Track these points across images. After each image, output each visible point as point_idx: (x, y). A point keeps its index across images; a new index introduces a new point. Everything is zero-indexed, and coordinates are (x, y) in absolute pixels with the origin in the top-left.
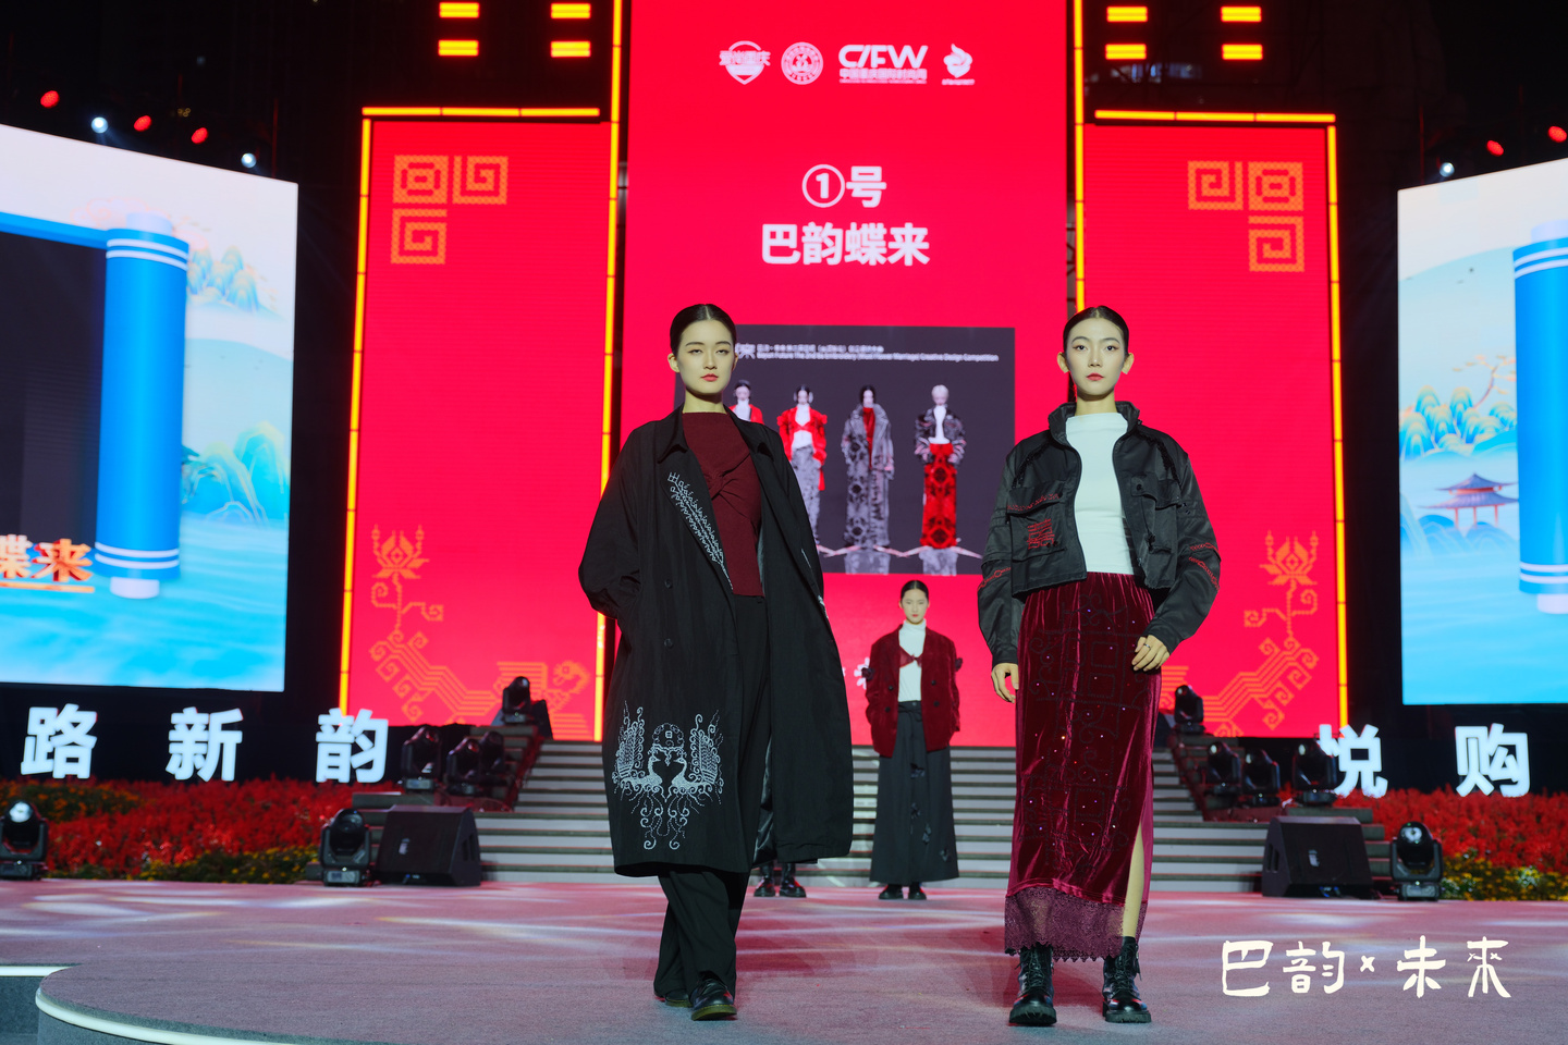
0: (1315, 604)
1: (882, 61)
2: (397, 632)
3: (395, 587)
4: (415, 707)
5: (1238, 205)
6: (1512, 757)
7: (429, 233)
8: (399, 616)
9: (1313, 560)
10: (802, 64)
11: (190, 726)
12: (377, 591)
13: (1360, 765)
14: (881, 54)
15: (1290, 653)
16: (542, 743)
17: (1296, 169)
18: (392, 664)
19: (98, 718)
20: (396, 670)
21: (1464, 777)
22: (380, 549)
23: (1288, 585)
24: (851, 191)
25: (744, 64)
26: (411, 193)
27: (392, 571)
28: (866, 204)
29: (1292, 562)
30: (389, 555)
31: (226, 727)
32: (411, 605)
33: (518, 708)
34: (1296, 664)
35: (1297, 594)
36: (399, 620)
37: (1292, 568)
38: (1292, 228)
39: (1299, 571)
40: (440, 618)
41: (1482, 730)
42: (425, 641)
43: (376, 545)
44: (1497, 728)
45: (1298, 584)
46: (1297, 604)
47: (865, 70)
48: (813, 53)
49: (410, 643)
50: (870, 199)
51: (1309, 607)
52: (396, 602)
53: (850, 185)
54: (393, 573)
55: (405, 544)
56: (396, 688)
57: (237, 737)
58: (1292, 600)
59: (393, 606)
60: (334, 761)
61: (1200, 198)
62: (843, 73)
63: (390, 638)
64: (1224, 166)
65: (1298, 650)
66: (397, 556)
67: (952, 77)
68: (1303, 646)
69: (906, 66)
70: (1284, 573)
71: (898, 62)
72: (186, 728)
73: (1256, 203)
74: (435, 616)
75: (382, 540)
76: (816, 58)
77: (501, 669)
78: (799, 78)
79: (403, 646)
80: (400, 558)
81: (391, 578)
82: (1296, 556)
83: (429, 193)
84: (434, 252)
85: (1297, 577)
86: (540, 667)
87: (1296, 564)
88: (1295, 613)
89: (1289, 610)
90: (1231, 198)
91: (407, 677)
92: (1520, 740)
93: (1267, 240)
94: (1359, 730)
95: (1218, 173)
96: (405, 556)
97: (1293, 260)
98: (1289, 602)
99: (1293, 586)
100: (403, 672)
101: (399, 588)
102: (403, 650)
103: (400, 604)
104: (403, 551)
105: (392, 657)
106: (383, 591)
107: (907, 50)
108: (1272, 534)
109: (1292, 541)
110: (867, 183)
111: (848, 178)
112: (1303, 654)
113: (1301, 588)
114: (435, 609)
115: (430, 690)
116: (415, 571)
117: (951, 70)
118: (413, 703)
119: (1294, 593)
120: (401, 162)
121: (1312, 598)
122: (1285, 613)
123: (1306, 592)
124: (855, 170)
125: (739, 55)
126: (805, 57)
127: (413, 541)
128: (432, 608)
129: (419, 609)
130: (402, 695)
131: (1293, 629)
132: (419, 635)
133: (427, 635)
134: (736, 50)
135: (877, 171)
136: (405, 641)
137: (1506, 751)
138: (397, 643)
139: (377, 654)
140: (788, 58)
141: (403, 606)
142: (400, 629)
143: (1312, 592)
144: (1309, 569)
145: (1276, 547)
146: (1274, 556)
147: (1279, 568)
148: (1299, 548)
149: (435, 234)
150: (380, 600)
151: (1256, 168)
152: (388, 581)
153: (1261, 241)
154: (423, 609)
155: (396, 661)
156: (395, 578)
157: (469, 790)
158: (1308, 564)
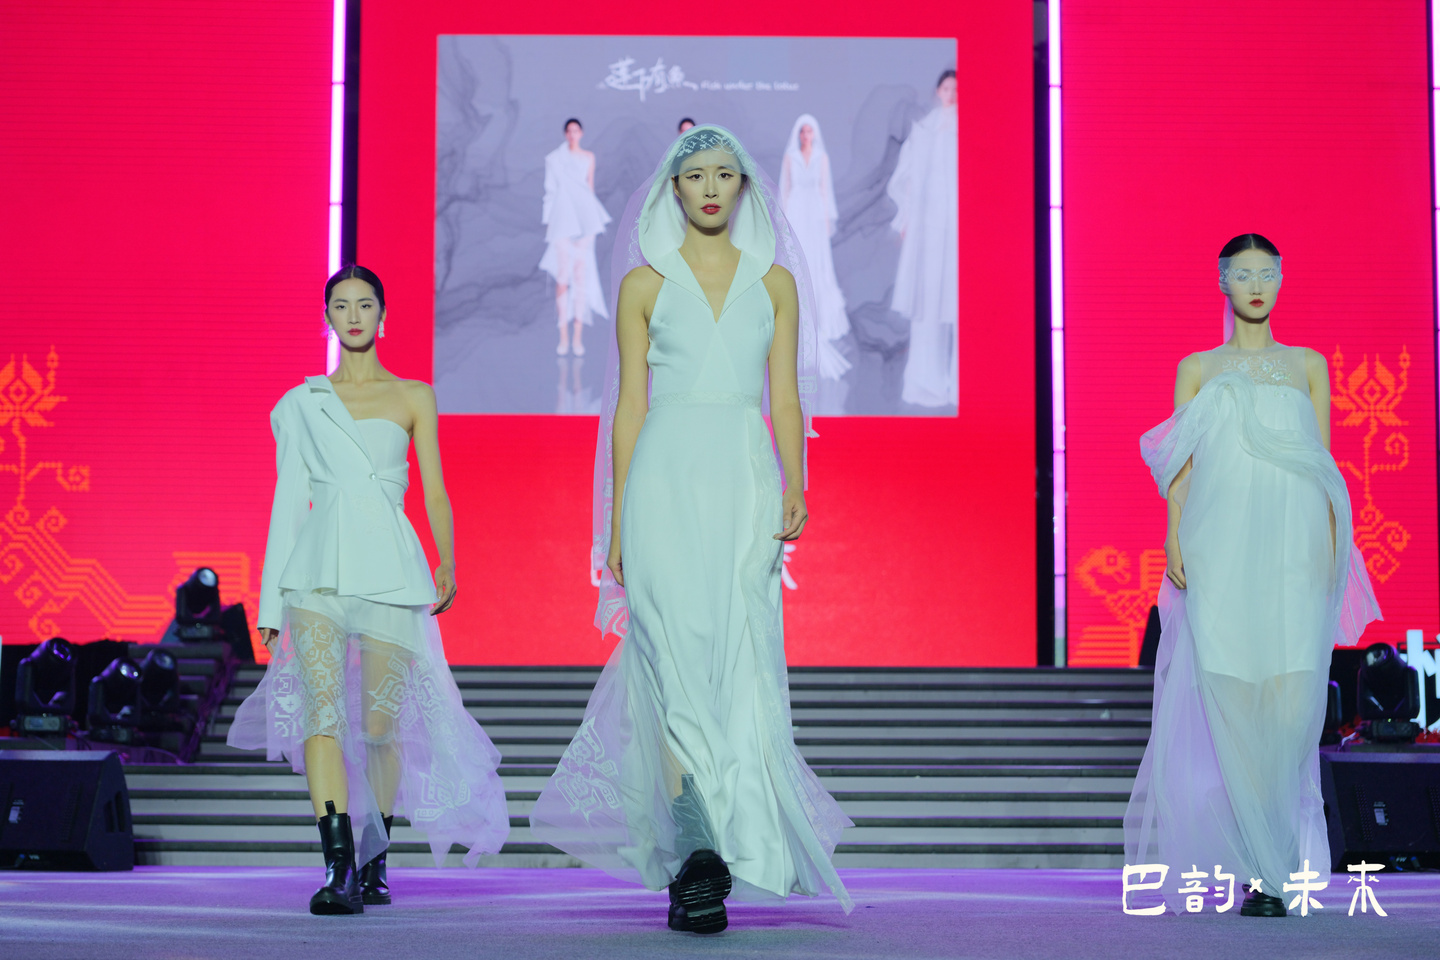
0: (1406, 455)
2: (19, 507)
3: (16, 439)
4: (49, 622)
8: (22, 483)
9: (1402, 389)
15: (1369, 528)
16: (238, 668)
18: (12, 557)
20: (19, 565)
23: (1367, 422)
27: (11, 415)
29: (1371, 391)
30: (6, 391)
32: (40, 465)
33: (202, 616)
34: (1377, 545)
35: (1378, 440)
36: (22, 490)
37: (1372, 400)
39: (1382, 405)
40: (85, 486)
42: (63, 521)
45: (1381, 425)
46: (1378, 454)
49: (40, 525)
51: (1398, 459)
52: (17, 462)
54: (13, 419)
55: (30, 374)
56: (19, 594)
58: (1370, 449)
59: (14, 469)
63: (10, 517)
65: (1381, 524)
66: (18, 391)
68: (1387, 518)
70: (1359, 409)
74: (78, 484)
77: (179, 563)
79: (29, 529)
80: (23, 396)
81: (9, 426)
82: (1378, 382)
85: (1378, 414)
86: (239, 559)
87: (1377, 396)
88: (1375, 469)
89: (1367, 464)
91: (36, 577)
96: (31, 392)
98: (1367, 453)
99: (1374, 430)
100: (30, 567)
101: (22, 441)
102: (29, 534)
103: (23, 465)
104: (26, 385)
105: (12, 545)
108: (1342, 351)
109: (1371, 362)
112: (1388, 531)
113: (1385, 430)
114: (78, 473)
115: (71, 596)
116: (45, 414)
118: (47, 616)
119: (1375, 439)
121: (1402, 444)
122: (1361, 468)
123: (1393, 437)
127: (42, 370)
128: (72, 471)
129: (53, 472)
130: (28, 603)
131: (1371, 492)
132: (54, 512)
133: (63, 511)
136: (31, 523)
138: (20, 524)
141: (29, 469)
142: (24, 502)
143: (1401, 437)
144: (1398, 399)
146: (1345, 382)
147: (1353, 401)
148: (1381, 371)
152: (5, 431)
154: (59, 472)
155: (19, 553)
156: (16, 423)
157: (124, 735)
158: (1396, 395)
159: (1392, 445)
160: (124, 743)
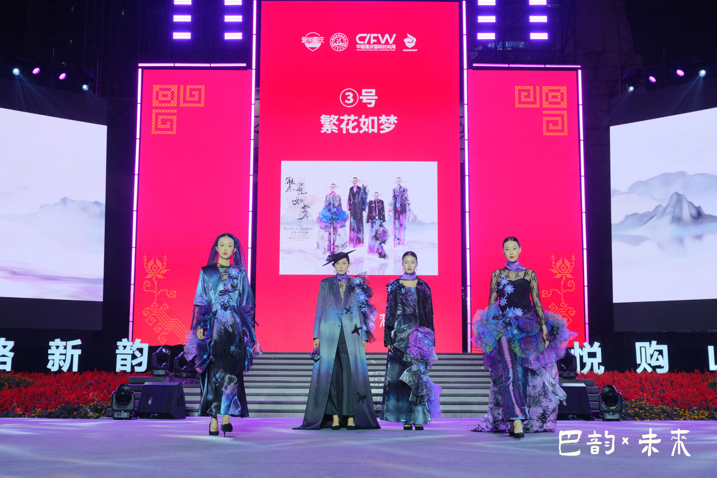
0: (574, 287)
1: (375, 41)
2: (155, 303)
3: (154, 282)
4: (163, 338)
5: (538, 106)
6: (661, 356)
7: (169, 120)
8: (156, 296)
9: (573, 267)
10: (339, 42)
11: (57, 347)
12: (145, 284)
13: (592, 360)
14: (374, 38)
15: (563, 309)
17: (564, 89)
18: (152, 318)
19: (15, 344)
20: (155, 320)
21: (640, 365)
22: (147, 265)
23: (562, 277)
24: (362, 100)
25: (313, 43)
26: (160, 102)
27: (152, 275)
28: (369, 106)
29: (563, 268)
30: (151, 268)
31: (74, 347)
32: (161, 290)
35: (566, 282)
36: (156, 298)
37: (563, 270)
38: (562, 116)
39: (567, 272)
40: (175, 296)
41: (647, 344)
42: (168, 307)
43: (145, 263)
44: (654, 343)
45: (566, 278)
46: (566, 287)
47: (368, 46)
48: (344, 37)
49: (161, 308)
50: (370, 103)
51: (571, 288)
52: (154, 289)
53: (361, 98)
55: (159, 263)
56: (155, 329)
57: (79, 352)
58: (563, 285)
59: (154, 291)
60: (124, 362)
61: (520, 102)
62: (358, 46)
63: (152, 306)
64: (531, 88)
65: (566, 308)
66: (155, 268)
67: (408, 48)
68: (568, 306)
69: (386, 43)
70: (560, 273)
71: (383, 42)
72: (55, 348)
73: (546, 105)
74: (172, 296)
75: (148, 261)
76: (345, 40)
78: (338, 49)
79: (158, 309)
82: (565, 265)
83: (169, 102)
84: (171, 129)
85: (566, 275)
87: (565, 269)
88: (565, 291)
89: (562, 290)
90: (535, 103)
91: (160, 324)
92: (664, 348)
93: (551, 121)
94: (591, 344)
95: (528, 91)
96: (159, 268)
97: (562, 131)
99: (564, 279)
100: (158, 321)
101: (156, 283)
102: (158, 311)
103: (156, 290)
104: (158, 266)
105: (153, 314)
106: (149, 284)
107: (387, 36)
108: (554, 256)
109: (563, 258)
110: (369, 96)
111: (360, 94)
112: (569, 310)
113: (567, 279)
114: (173, 292)
115: (170, 330)
116: (162, 275)
117: (407, 45)
118: (163, 336)
119: (564, 282)
120: (156, 88)
121: (573, 284)
122: (560, 291)
123: (570, 281)
124: (364, 91)
125: (310, 39)
126: (340, 39)
127: (162, 262)
128: (171, 292)
129: (165, 292)
130: (157, 332)
131: (564, 298)
132: (165, 304)
133: (169, 304)
134: (309, 36)
135: (374, 91)
137: (658, 353)
138: (155, 308)
139: (145, 313)
140: (333, 40)
141: (158, 292)
142: (157, 301)
143: (572, 281)
144: (571, 271)
145: (556, 261)
146: (555, 265)
147: (558, 271)
148: (566, 262)
149: (171, 121)
150: (147, 288)
151: (545, 89)
152: (151, 280)
153: (548, 122)
154: (167, 292)
155: (154, 316)
156: (154, 278)
157: (184, 375)
158: (571, 269)
159: (570, 284)
160: (184, 377)
